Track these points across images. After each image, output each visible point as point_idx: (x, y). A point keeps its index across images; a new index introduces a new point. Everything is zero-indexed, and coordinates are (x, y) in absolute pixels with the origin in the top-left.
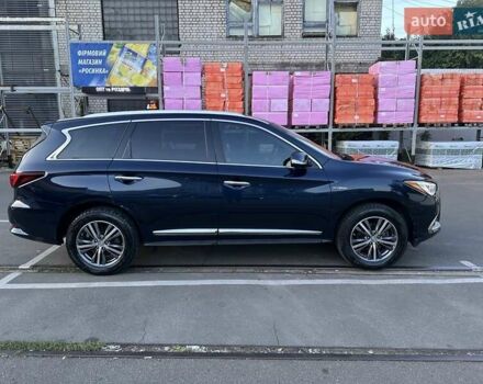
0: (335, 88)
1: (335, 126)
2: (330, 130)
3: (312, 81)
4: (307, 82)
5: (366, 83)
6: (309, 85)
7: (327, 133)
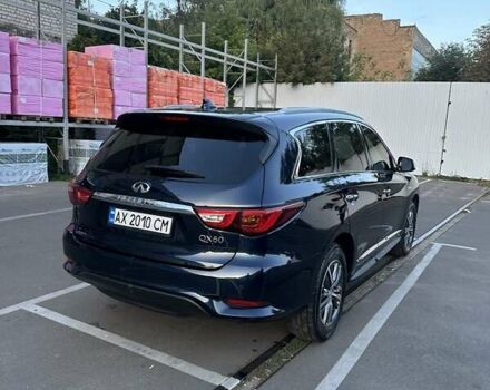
0: (68, 68)
1: (72, 120)
2: (66, 125)
3: (42, 54)
4: (36, 55)
5: (102, 69)
6: (37, 59)
7: (62, 129)
